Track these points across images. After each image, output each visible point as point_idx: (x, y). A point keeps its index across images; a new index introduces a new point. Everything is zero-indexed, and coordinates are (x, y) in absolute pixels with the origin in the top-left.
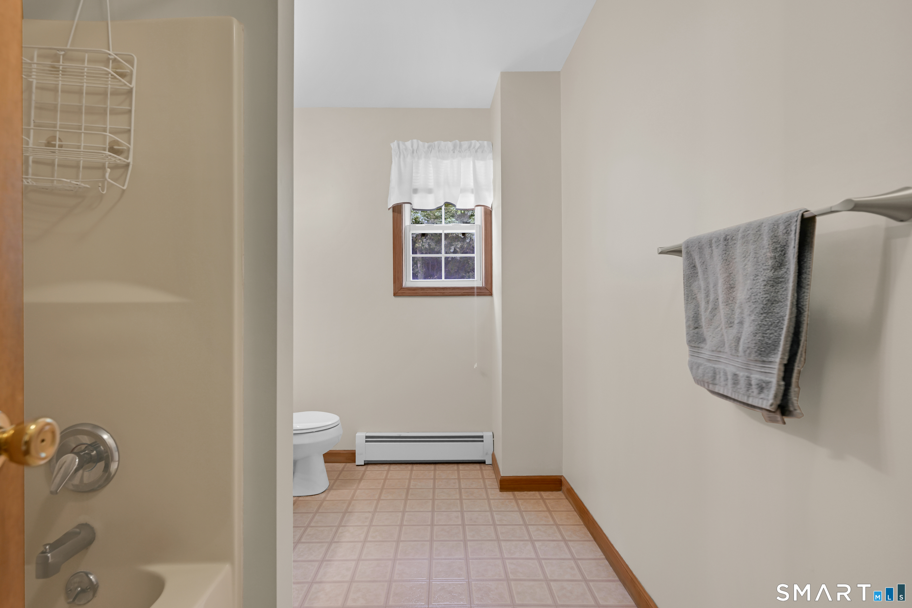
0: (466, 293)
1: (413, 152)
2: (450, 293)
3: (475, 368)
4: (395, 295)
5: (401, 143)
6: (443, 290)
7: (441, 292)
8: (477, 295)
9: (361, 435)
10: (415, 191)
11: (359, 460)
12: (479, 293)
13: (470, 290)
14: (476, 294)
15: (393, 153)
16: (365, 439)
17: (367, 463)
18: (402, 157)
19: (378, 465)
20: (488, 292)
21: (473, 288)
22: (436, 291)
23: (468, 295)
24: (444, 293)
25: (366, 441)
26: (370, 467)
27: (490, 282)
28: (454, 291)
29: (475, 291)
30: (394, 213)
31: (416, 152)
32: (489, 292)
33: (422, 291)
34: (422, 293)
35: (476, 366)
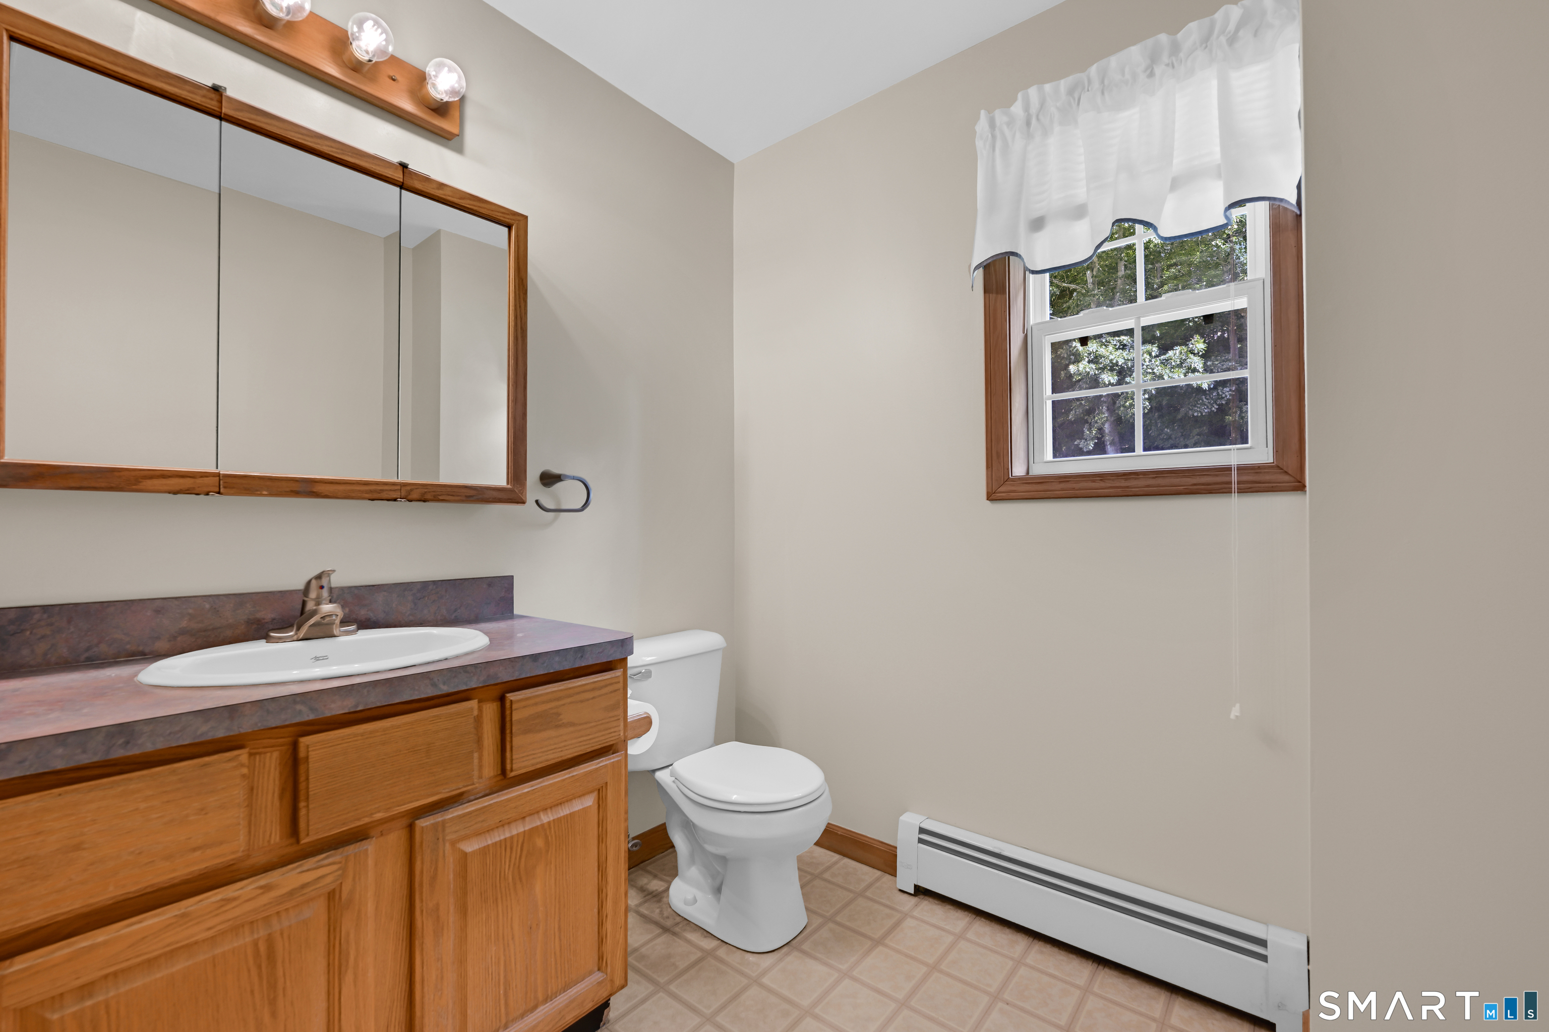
0: (1203, 484)
1: (1028, 123)
2: (1148, 486)
3: (1232, 716)
4: (992, 496)
5: (998, 114)
6: (1126, 479)
7: (1118, 484)
8: (1241, 491)
9: (911, 821)
10: (1038, 224)
11: (906, 879)
12: (1249, 485)
13: (1217, 475)
14: (1235, 486)
15: (979, 144)
16: (916, 835)
17: (920, 891)
18: (999, 144)
19: (948, 907)
20: (1286, 478)
21: (1227, 469)
22: (1102, 484)
23: (1210, 492)
24: (1128, 487)
25: (921, 841)
26: (927, 906)
27: (1295, 445)
28: (1160, 481)
29: (1234, 477)
30: (987, 295)
31: (1038, 119)
32: (1292, 479)
33: (1062, 486)
34: (1062, 490)
35: (1235, 712)
